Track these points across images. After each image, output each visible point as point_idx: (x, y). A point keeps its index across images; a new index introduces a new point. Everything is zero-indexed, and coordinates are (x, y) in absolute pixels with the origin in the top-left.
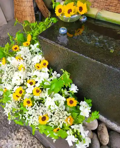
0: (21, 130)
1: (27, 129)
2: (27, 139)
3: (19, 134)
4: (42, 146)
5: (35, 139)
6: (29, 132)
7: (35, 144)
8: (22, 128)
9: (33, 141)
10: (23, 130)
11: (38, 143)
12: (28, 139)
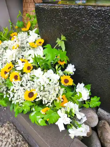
0: (6, 124)
1: (13, 124)
2: (10, 135)
3: (3, 129)
4: (27, 145)
5: (21, 136)
6: (15, 127)
7: (19, 141)
8: (8, 123)
9: (17, 137)
10: (8, 125)
11: (23, 141)
12: (12, 134)
